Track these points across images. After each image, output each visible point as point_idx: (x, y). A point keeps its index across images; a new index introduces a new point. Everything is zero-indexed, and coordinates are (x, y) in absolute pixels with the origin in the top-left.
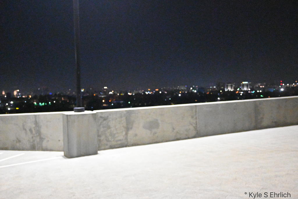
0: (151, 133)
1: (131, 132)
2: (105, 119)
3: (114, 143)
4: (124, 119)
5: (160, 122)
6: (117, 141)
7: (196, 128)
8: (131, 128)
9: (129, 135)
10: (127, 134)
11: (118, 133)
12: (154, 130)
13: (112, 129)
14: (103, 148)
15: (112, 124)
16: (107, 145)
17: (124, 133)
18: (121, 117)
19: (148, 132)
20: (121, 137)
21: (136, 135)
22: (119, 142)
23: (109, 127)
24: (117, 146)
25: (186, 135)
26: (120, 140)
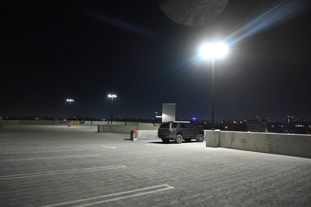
0: (243, 145)
1: (234, 143)
2: (224, 135)
3: (226, 146)
4: (231, 136)
5: (247, 140)
6: (228, 145)
7: (269, 148)
8: (234, 141)
9: (232, 144)
10: (232, 143)
11: (228, 142)
12: (244, 144)
13: (226, 139)
14: (222, 147)
15: (226, 137)
16: (224, 146)
17: (231, 142)
18: (230, 135)
19: (242, 144)
20: (229, 143)
21: (236, 144)
22: (229, 146)
23: (225, 139)
24: (228, 147)
25: (263, 150)
26: (229, 145)
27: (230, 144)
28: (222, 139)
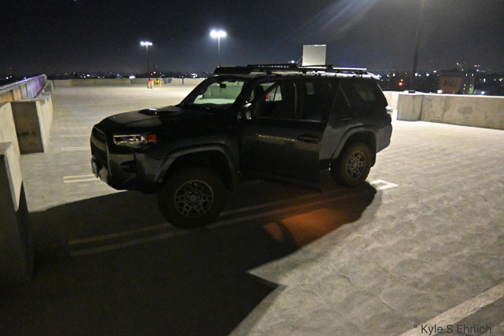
27: (439, 115)
28: (425, 107)
